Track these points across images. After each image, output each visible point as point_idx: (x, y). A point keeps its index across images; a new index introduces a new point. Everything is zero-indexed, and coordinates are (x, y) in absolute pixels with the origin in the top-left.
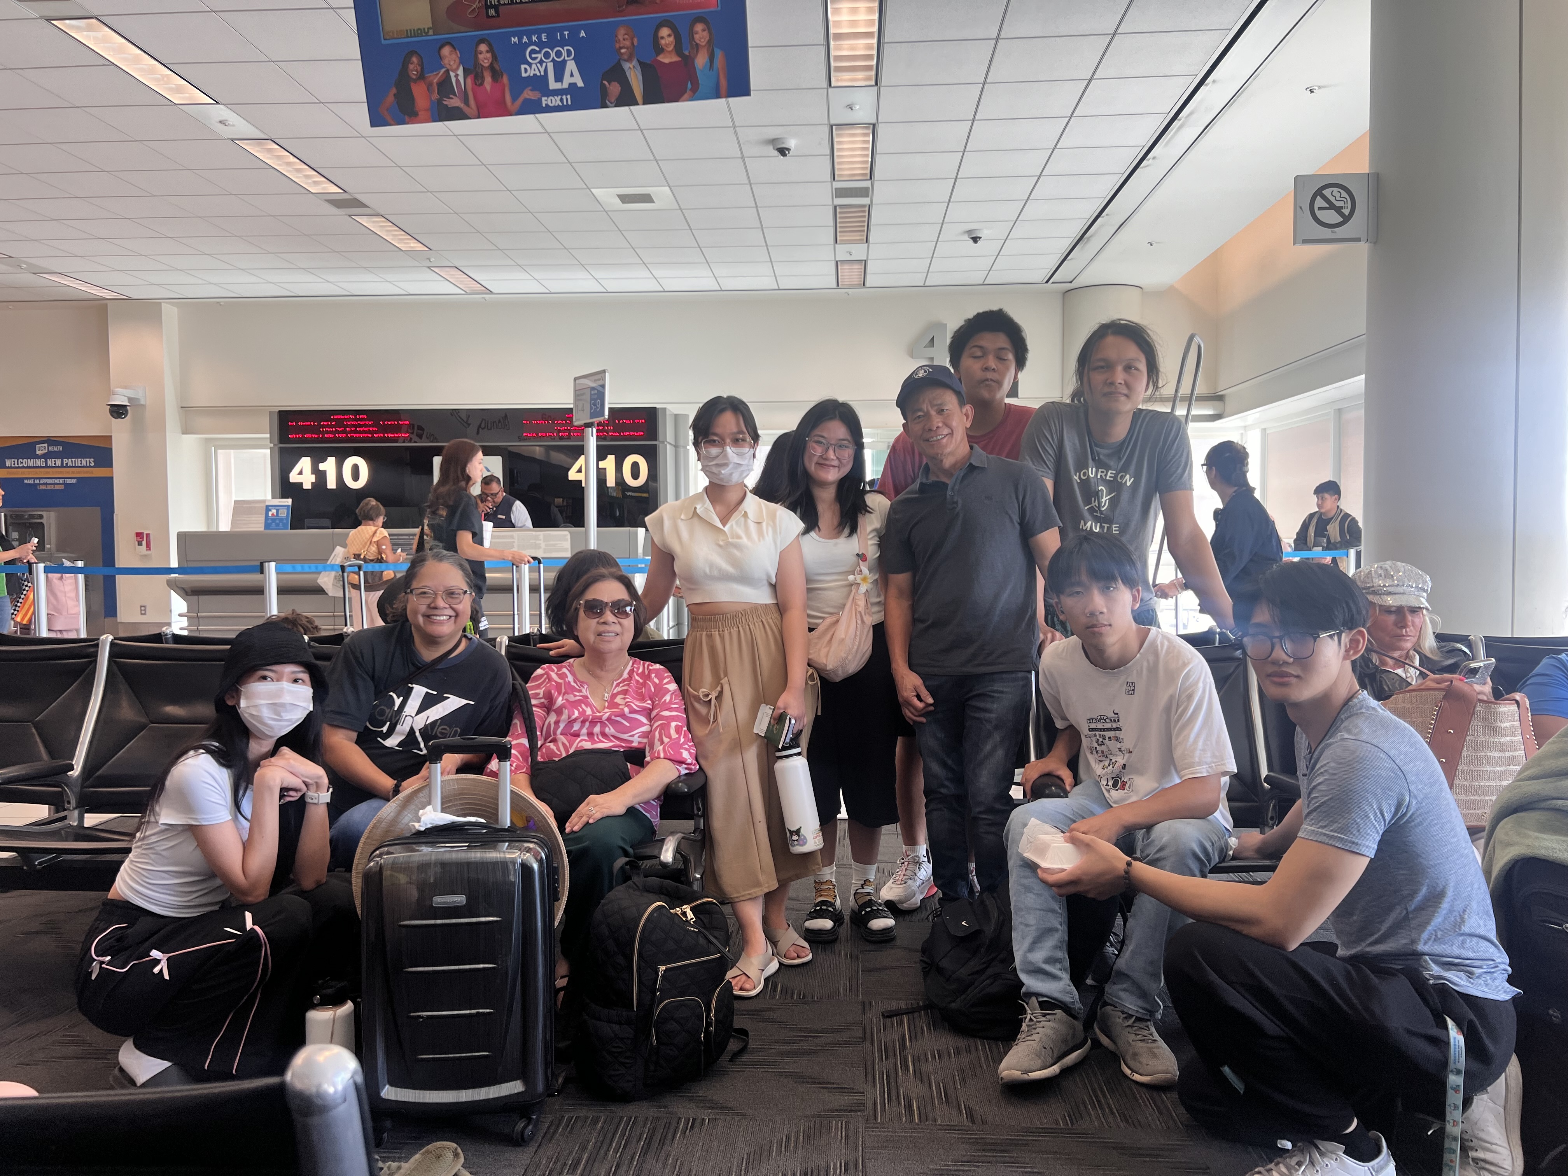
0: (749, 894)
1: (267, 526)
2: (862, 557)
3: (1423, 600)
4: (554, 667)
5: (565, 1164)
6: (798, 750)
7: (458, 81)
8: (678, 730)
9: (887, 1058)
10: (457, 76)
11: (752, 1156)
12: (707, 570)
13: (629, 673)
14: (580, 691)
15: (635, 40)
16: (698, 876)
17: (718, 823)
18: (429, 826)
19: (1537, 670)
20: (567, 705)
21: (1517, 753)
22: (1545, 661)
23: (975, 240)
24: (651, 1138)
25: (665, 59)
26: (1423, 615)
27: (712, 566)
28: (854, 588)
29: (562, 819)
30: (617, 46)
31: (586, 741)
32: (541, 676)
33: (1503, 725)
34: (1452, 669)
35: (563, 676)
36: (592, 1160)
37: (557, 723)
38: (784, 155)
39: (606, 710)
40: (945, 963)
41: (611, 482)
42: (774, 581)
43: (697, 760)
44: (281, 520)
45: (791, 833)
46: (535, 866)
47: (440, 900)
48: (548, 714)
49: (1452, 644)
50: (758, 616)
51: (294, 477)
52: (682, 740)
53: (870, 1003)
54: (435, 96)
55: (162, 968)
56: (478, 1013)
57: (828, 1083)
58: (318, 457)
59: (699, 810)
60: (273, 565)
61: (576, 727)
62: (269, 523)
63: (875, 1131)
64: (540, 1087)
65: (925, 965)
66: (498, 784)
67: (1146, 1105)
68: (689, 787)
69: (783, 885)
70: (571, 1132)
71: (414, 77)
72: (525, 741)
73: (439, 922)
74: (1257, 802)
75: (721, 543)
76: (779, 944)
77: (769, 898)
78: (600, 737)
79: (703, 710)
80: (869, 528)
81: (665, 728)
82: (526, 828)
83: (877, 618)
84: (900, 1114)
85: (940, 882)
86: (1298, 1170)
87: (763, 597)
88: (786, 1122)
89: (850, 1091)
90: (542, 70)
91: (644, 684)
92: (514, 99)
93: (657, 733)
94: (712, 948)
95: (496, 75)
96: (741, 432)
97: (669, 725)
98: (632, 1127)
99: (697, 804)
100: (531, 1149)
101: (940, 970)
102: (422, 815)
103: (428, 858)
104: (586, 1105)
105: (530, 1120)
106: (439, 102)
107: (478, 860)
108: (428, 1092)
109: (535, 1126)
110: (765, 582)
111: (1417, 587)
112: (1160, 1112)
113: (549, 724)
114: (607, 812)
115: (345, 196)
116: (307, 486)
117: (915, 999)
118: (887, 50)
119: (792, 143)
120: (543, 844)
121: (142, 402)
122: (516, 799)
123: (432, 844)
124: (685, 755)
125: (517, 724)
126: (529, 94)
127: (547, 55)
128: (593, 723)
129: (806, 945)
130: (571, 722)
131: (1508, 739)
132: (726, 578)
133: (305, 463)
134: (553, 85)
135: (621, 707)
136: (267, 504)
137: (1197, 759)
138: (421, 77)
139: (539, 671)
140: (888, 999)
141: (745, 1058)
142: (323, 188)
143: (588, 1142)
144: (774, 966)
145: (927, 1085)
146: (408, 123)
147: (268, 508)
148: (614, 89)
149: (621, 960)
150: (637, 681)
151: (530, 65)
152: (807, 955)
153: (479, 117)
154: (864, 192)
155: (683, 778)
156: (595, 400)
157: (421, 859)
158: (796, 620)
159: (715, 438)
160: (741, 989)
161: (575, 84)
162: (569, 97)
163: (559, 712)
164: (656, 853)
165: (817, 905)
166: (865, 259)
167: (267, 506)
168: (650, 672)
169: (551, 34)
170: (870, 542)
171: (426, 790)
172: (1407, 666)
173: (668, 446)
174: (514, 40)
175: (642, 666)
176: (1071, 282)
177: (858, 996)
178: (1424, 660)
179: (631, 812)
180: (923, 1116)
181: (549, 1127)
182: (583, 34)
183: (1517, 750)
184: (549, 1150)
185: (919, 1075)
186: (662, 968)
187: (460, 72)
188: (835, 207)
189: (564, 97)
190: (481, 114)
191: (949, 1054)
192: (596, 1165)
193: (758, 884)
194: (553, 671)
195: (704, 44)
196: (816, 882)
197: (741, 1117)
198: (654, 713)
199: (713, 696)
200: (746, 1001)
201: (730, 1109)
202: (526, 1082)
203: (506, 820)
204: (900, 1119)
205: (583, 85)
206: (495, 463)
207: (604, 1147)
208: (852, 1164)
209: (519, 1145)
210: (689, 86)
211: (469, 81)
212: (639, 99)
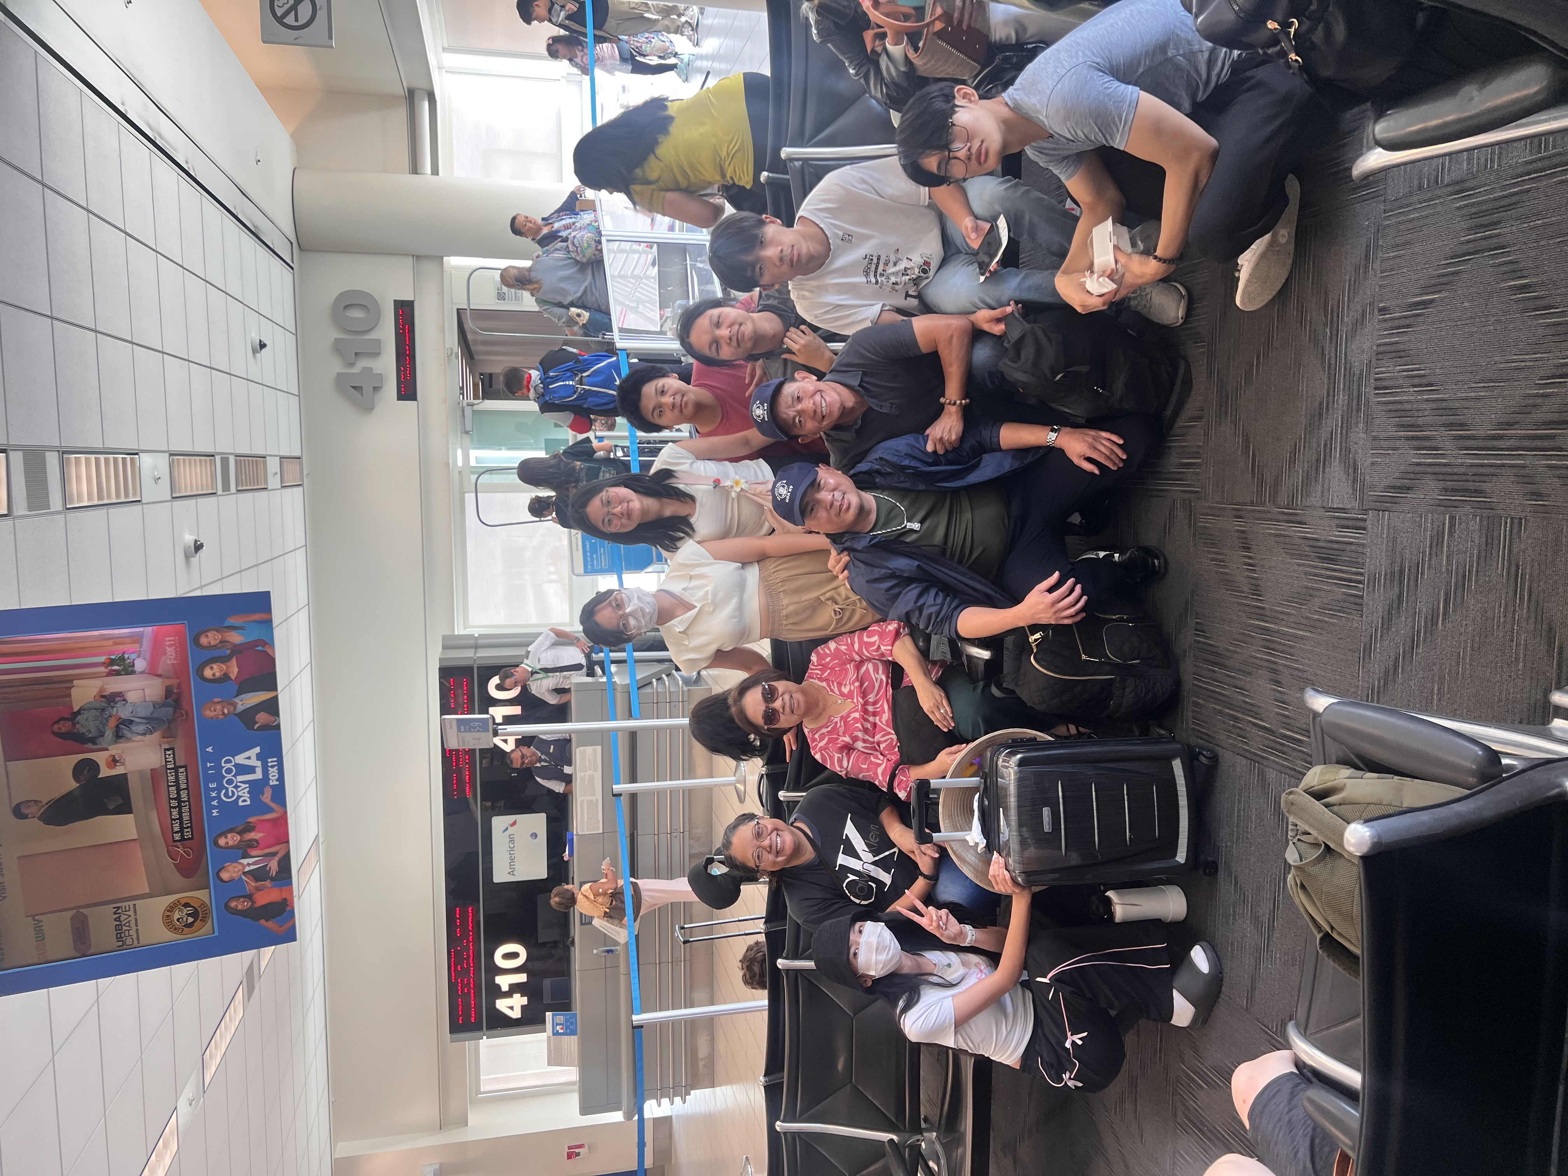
1: (573, 1033)
4: (813, 745)
5: (1233, 726)
7: (253, 864)
10: (248, 865)
13: (821, 681)
14: (836, 722)
15: (216, 700)
18: (982, 837)
20: (849, 733)
23: (262, 346)
24: (1212, 662)
25: (234, 671)
30: (221, 717)
31: (881, 717)
32: (821, 755)
35: (822, 737)
36: (1230, 706)
38: (201, 546)
39: (854, 700)
41: (516, 710)
42: (740, 565)
44: (566, 1020)
46: (1019, 756)
47: (1047, 828)
50: (769, 576)
51: (516, 1014)
54: (268, 883)
55: (1077, 1039)
56: (1127, 796)
58: (496, 992)
60: (634, 1018)
61: (868, 725)
62: (570, 1030)
63: (1208, 493)
64: (1176, 746)
66: (947, 789)
70: (1206, 722)
71: (250, 904)
73: (1063, 827)
78: (879, 706)
82: (981, 766)
84: (1193, 472)
87: (753, 575)
88: (1200, 560)
90: (244, 786)
91: (832, 669)
92: (272, 810)
95: (249, 828)
96: (611, 603)
98: (1201, 676)
100: (1220, 752)
102: (974, 843)
103: (1014, 834)
104: (1183, 711)
105: (1200, 753)
106: (272, 879)
107: (1017, 799)
108: (1180, 828)
109: (1203, 748)
110: (740, 571)
115: (245, 982)
116: (524, 1001)
118: (110, 444)
119: (189, 538)
120: (996, 753)
123: (999, 831)
126: (267, 797)
127: (230, 782)
128: (865, 711)
133: (502, 1005)
134: (259, 775)
135: (852, 688)
136: (551, 1034)
138: (249, 897)
139: (817, 757)
142: (239, 1002)
143: (1215, 709)
146: (293, 907)
147: (556, 1033)
148: (262, 718)
149: (1078, 689)
150: (829, 674)
151: (239, 797)
153: (288, 842)
154: (225, 462)
156: (471, 727)
157: (1015, 839)
161: (256, 754)
162: (269, 760)
164: (982, 663)
166: (278, 458)
167: (554, 1034)
168: (819, 664)
169: (209, 779)
173: (478, 655)
174: (215, 813)
175: (814, 671)
176: (292, 243)
180: (1196, 455)
181: (1202, 739)
182: (210, 749)
184: (1222, 737)
186: (1084, 657)
187: (245, 861)
188: (238, 491)
189: (270, 764)
190: (284, 840)
192: (1234, 703)
194: (816, 745)
195: (220, 636)
197: (1195, 594)
201: (1187, 603)
202: (1174, 757)
203: (974, 781)
204: (1198, 473)
205: (258, 748)
206: (499, 823)
207: (1220, 697)
208: (1236, 513)
209: (1217, 760)
210: (260, 648)
211: (253, 853)
212: (270, 695)
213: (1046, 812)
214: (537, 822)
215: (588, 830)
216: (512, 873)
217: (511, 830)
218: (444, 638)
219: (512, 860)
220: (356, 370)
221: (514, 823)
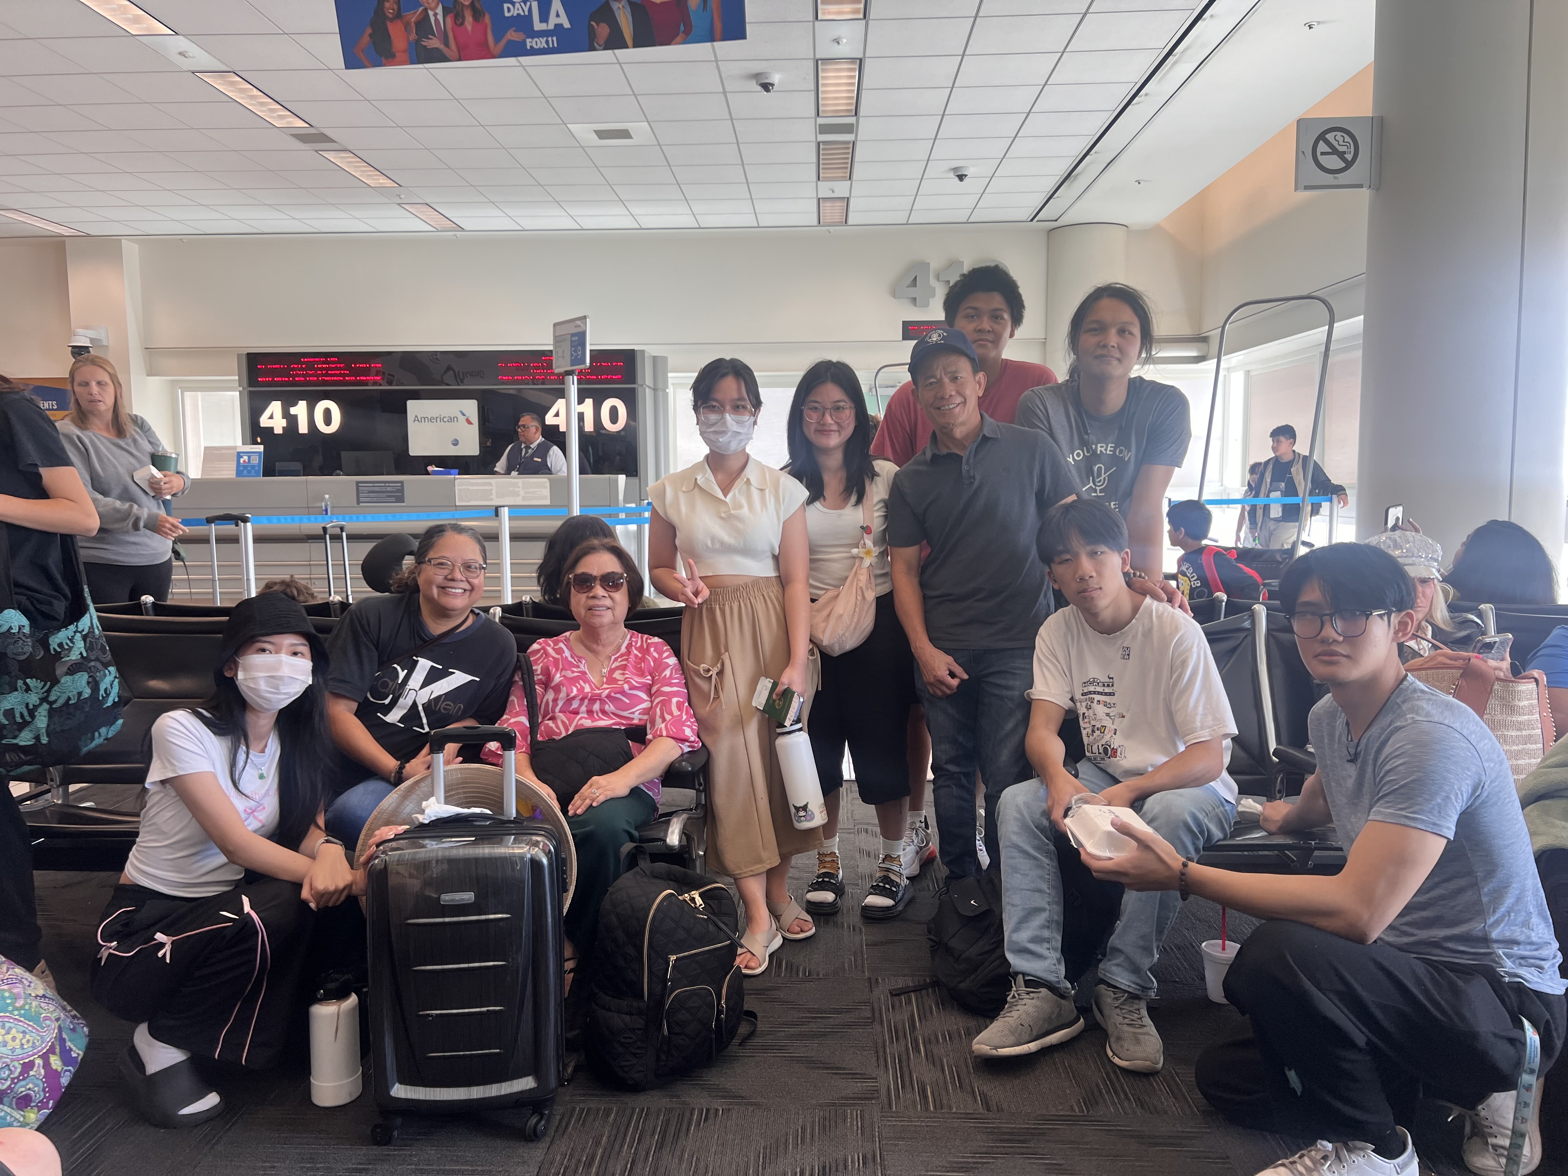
0: (752, 871)
1: (239, 473)
2: (866, 530)
3: (1434, 570)
4: (550, 641)
5: (579, 1161)
6: (799, 726)
7: (437, 20)
8: (679, 706)
9: (897, 1039)
10: (435, 15)
11: (768, 1150)
12: (709, 543)
13: (626, 648)
14: (578, 667)
16: (702, 853)
17: (720, 799)
18: (434, 818)
19: (1548, 640)
20: (565, 682)
21: (1534, 732)
22: (1556, 631)
23: (961, 177)
24: (665, 1132)
26: (1435, 585)
27: (713, 539)
28: (857, 561)
29: (565, 801)
31: (586, 718)
32: (538, 651)
33: (1521, 704)
34: (1464, 642)
35: (559, 651)
36: (606, 1157)
37: (555, 700)
38: (767, 90)
39: (605, 686)
40: (954, 943)
42: (777, 552)
43: (699, 737)
44: (253, 467)
45: (797, 809)
46: (545, 861)
47: (447, 898)
48: (546, 690)
49: (1464, 615)
50: (759, 589)
51: (264, 421)
52: (685, 717)
53: (877, 980)
54: (413, 36)
55: (166, 952)
56: (488, 1011)
57: (838, 1068)
58: (289, 401)
59: (700, 785)
61: (575, 704)
62: (241, 470)
63: (890, 1121)
64: (553, 1082)
65: (931, 943)
66: (502, 774)
67: (1161, 1090)
68: (692, 765)
69: (785, 858)
70: (583, 1125)
71: (390, 16)
72: (524, 720)
73: (447, 920)
74: (1264, 775)
75: (723, 515)
76: (782, 919)
77: (771, 875)
78: (600, 715)
79: (704, 685)
80: (876, 499)
81: (666, 704)
82: (532, 818)
83: (884, 589)
84: (915, 1101)
85: (947, 859)
86: (1323, 1165)
87: (765, 569)
88: (801, 1112)
89: (864, 1077)
90: (526, 9)
91: (643, 659)
92: (497, 40)
93: (658, 710)
94: (722, 934)
95: (477, 15)
96: (741, 399)
97: (670, 701)
98: (645, 1119)
99: (699, 780)
100: (544, 1144)
101: (948, 950)
102: (426, 807)
103: (434, 854)
104: (597, 1096)
105: (542, 1116)
106: (418, 42)
107: (487, 856)
108: (438, 1089)
109: (548, 1121)
110: (769, 554)
111: (1426, 557)
112: (1176, 1098)
113: (547, 702)
114: (610, 794)
115: (312, 131)
116: (278, 430)
117: (921, 976)
119: (776, 78)
120: (550, 835)
121: (105, 344)
122: (522, 789)
123: (439, 837)
124: (688, 732)
125: (517, 701)
126: (512, 35)
128: (592, 700)
129: (809, 918)
130: (569, 700)
131: (1526, 717)
132: (727, 549)
133: (276, 407)
134: (538, 26)
135: (620, 683)
136: (238, 450)
137: (1198, 724)
138: (398, 16)
139: (535, 646)
140: (894, 975)
141: (756, 1041)
142: (289, 122)
143: (602, 1136)
144: (778, 942)
145: (939, 1067)
146: (385, 65)
147: (239, 455)
148: (603, 31)
149: (631, 951)
150: (636, 656)
151: (513, 3)
152: (810, 929)
153: (460, 60)
154: (848, 129)
155: (686, 756)
156: (576, 347)
157: (427, 855)
158: (800, 592)
159: (714, 404)
160: (746, 967)
161: (561, 25)
162: (555, 39)
163: (557, 689)
164: (661, 835)
165: (818, 877)
166: (848, 196)
167: (239, 453)
168: (649, 645)
170: (876, 514)
171: (429, 780)
172: (1419, 639)
173: (647, 390)
175: (640, 639)
176: (1056, 220)
177: (864, 972)
178: (1437, 632)
179: (635, 792)
180: (938, 1103)
181: (561, 1120)
183: (1533, 729)
184: (562, 1146)
185: (931, 1058)
186: (673, 958)
187: (440, 10)
188: (819, 143)
189: (550, 39)
190: (462, 56)
191: (960, 1036)
192: (611, 1162)
193: (760, 861)
194: (549, 646)
196: (819, 854)
197: (755, 1107)
198: (654, 689)
199: (714, 672)
200: (752, 979)
201: (743, 1098)
202: (538, 1079)
203: (511, 810)
204: (915, 1107)
205: (569, 26)
206: (470, 407)
207: (618, 1142)
208: (869, 1156)
209: (532, 1141)
210: (682, 28)
211: (449, 20)
212: (629, 41)
213: (468, 897)
214: (470, 446)
215: (460, 490)
216: (416, 419)
217: (462, 419)
218: (665, 359)
219: (431, 420)
220: (933, 282)
221: (469, 422)
